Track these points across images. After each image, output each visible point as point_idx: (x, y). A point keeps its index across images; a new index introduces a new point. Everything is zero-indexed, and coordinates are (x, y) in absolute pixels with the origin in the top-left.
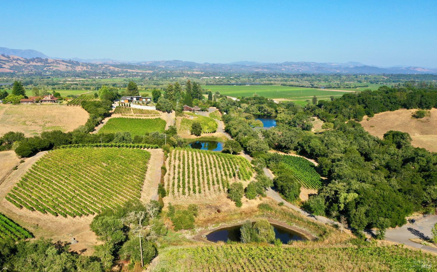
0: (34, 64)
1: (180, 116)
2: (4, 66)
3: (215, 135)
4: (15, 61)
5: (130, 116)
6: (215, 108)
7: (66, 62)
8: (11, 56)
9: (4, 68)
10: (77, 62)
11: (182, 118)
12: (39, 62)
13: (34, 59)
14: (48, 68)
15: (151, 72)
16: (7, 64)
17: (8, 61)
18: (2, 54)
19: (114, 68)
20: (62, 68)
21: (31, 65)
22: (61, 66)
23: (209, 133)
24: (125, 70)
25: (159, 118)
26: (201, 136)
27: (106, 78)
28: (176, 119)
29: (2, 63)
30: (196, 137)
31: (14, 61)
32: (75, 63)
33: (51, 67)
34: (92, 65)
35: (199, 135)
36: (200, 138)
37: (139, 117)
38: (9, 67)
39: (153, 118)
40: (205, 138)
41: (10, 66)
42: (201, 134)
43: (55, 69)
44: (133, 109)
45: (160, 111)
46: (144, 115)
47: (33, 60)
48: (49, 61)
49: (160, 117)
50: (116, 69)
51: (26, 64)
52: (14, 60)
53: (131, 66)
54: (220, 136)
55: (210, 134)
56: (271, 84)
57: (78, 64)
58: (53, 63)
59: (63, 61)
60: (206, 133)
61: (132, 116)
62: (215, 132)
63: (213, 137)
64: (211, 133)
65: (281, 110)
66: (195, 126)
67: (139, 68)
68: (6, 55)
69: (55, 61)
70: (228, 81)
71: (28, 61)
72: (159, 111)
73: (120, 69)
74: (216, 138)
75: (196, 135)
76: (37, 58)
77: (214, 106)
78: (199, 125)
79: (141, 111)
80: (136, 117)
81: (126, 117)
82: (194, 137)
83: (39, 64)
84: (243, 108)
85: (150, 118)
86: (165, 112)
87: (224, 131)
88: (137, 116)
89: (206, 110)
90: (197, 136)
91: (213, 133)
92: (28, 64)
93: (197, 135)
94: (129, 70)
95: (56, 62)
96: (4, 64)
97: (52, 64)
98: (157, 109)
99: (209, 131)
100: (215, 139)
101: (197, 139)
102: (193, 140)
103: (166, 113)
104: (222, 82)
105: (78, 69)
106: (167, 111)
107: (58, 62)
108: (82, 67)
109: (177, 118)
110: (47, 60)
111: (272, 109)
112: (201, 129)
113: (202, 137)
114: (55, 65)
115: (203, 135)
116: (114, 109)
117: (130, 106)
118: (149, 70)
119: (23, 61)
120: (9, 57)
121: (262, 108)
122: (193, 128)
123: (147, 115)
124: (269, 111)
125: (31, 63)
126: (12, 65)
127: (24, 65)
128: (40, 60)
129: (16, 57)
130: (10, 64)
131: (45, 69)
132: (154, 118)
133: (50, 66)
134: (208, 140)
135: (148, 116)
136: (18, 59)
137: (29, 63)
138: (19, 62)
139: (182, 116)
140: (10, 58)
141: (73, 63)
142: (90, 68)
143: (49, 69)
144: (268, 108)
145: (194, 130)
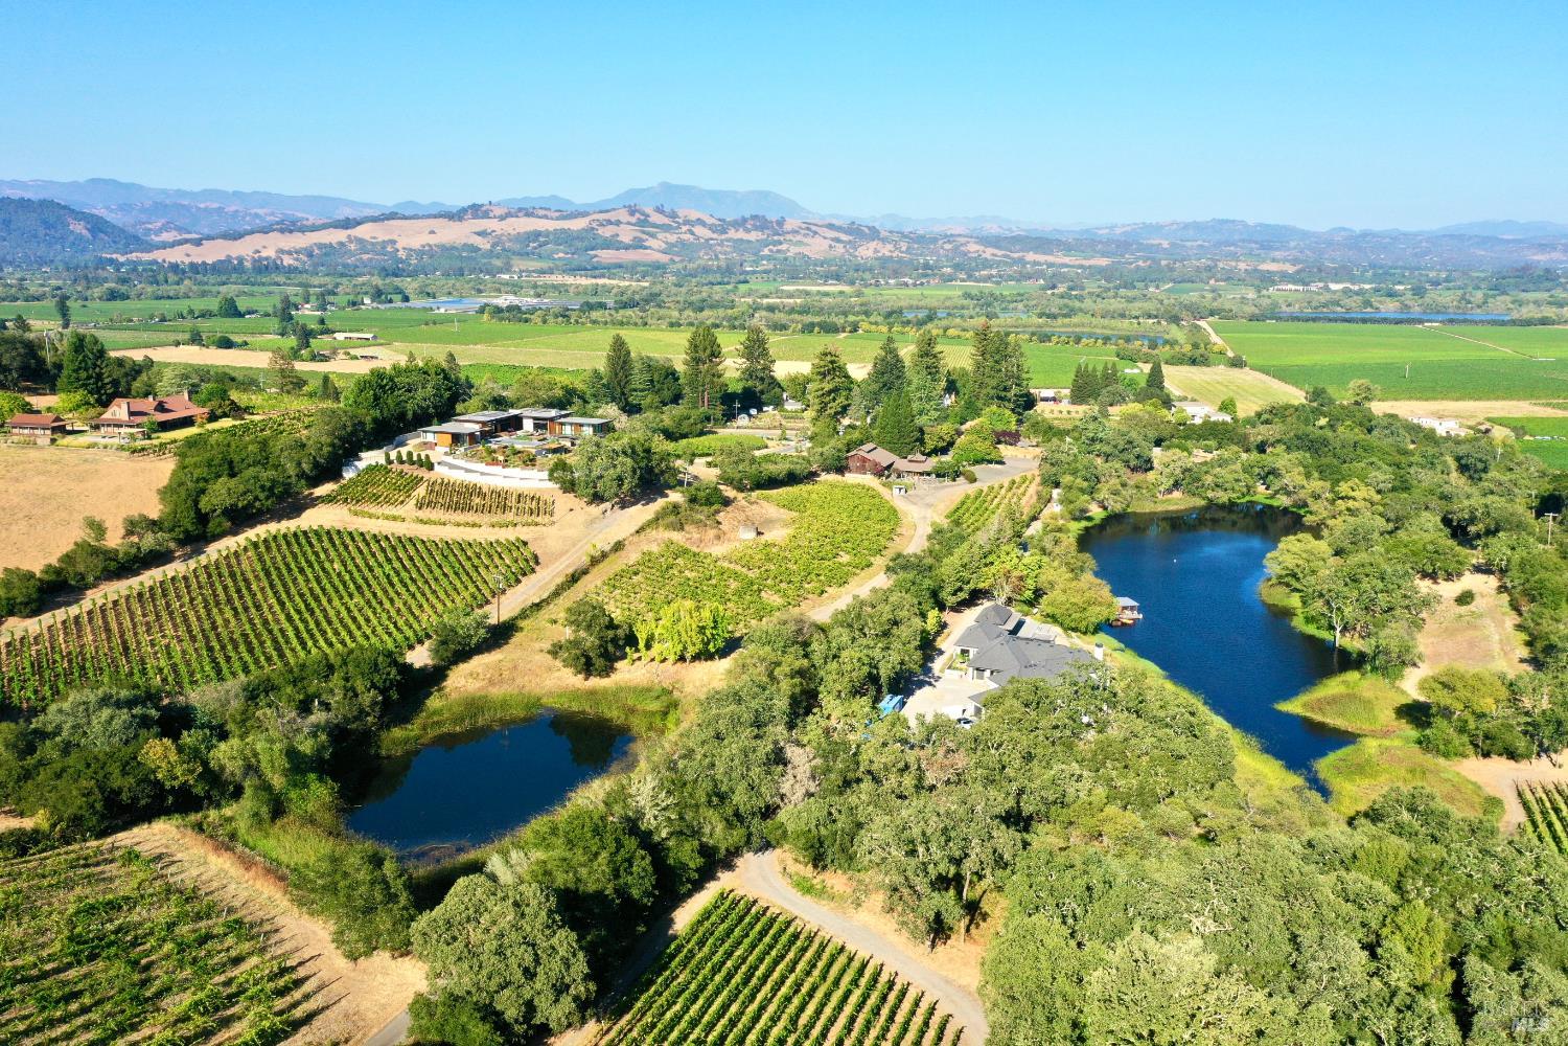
0: (741, 234)
2: (651, 242)
4: (687, 227)
7: (839, 229)
8: (681, 213)
9: (646, 248)
10: (871, 228)
12: (756, 228)
13: (745, 220)
14: (775, 249)
15: (1104, 262)
16: (660, 236)
17: (666, 228)
18: (658, 208)
19: (982, 248)
20: (817, 248)
21: (728, 240)
22: (818, 239)
24: (1016, 255)
25: (521, 541)
26: (613, 678)
27: (922, 284)
28: (621, 545)
29: (648, 234)
31: (684, 228)
32: (866, 230)
33: (784, 247)
34: (920, 239)
35: (604, 669)
36: (594, 695)
38: (664, 246)
41: (667, 243)
42: (625, 664)
43: (794, 250)
44: (431, 485)
45: (581, 495)
47: (740, 223)
48: (788, 227)
49: (537, 534)
50: (989, 253)
51: (715, 236)
52: (687, 222)
53: (1042, 243)
56: (1544, 322)
57: (873, 234)
58: (797, 232)
59: (831, 227)
61: (395, 518)
65: (1354, 498)
67: (1067, 247)
68: (667, 209)
69: (804, 226)
70: (1368, 303)
71: (722, 227)
73: (1000, 253)
75: (582, 668)
76: (755, 217)
80: (402, 530)
83: (754, 236)
86: (606, 501)
88: (416, 522)
89: (966, 474)
90: (590, 677)
92: (723, 237)
94: (1031, 257)
95: (808, 229)
96: (653, 236)
97: (788, 237)
104: (1339, 305)
105: (867, 251)
106: (626, 495)
107: (814, 228)
108: (880, 244)
109: (633, 539)
110: (781, 223)
111: (1316, 484)
114: (799, 238)
115: (623, 672)
118: (1104, 255)
119: (711, 228)
120: (673, 215)
121: (1274, 472)
123: (475, 518)
124: (1302, 494)
125: (732, 234)
126: (672, 238)
127: (707, 240)
128: (761, 223)
129: (694, 215)
130: (668, 235)
131: (766, 251)
132: (499, 536)
133: (781, 243)
135: (476, 526)
136: (700, 222)
137: (724, 231)
138: (699, 230)
139: (685, 528)
140: (678, 217)
141: (858, 232)
142: (904, 249)
143: (779, 251)
144: (1302, 480)
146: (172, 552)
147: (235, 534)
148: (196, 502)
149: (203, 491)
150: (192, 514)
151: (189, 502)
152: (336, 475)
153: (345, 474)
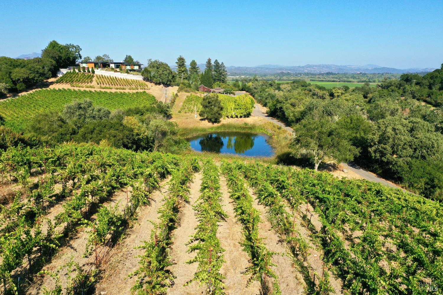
1: (186, 91)
3: (249, 121)
5: (88, 87)
6: (245, 92)
11: (189, 94)
23: (237, 117)
25: (144, 92)
26: (222, 123)
28: (177, 95)
30: (210, 125)
35: (216, 121)
36: (218, 128)
37: (103, 90)
39: (131, 91)
40: (229, 126)
42: (221, 119)
44: (99, 77)
45: (151, 82)
46: (116, 87)
49: (147, 91)
54: (260, 123)
55: (240, 119)
60: (232, 117)
61: (91, 87)
62: (248, 115)
63: (246, 124)
64: (241, 117)
65: (338, 93)
66: (209, 103)
72: (148, 83)
74: (253, 127)
75: (210, 120)
77: (242, 90)
78: (217, 100)
79: (114, 81)
80: (98, 90)
81: (76, 89)
82: (206, 124)
84: (284, 90)
85: (127, 91)
86: (159, 84)
87: (267, 115)
88: (101, 88)
89: (231, 93)
90: (213, 123)
91: (245, 117)
93: (213, 120)
98: (144, 79)
99: (238, 112)
100: (250, 128)
101: (212, 128)
102: (203, 130)
103: (162, 85)
106: (163, 83)
109: (179, 94)
112: (222, 109)
113: (223, 125)
115: (224, 121)
116: (60, 76)
117: (93, 72)
122: (205, 107)
123: (122, 87)
132: (135, 91)
134: (234, 130)
135: (123, 89)
139: (189, 92)
144: (319, 91)
145: (207, 109)
146: (5, 94)
147: (27, 91)
148: (10, 76)
149: (10, 73)
150: (11, 80)
151: (8, 76)
152: (54, 75)
153: (58, 75)
